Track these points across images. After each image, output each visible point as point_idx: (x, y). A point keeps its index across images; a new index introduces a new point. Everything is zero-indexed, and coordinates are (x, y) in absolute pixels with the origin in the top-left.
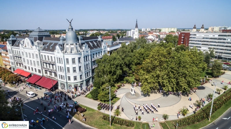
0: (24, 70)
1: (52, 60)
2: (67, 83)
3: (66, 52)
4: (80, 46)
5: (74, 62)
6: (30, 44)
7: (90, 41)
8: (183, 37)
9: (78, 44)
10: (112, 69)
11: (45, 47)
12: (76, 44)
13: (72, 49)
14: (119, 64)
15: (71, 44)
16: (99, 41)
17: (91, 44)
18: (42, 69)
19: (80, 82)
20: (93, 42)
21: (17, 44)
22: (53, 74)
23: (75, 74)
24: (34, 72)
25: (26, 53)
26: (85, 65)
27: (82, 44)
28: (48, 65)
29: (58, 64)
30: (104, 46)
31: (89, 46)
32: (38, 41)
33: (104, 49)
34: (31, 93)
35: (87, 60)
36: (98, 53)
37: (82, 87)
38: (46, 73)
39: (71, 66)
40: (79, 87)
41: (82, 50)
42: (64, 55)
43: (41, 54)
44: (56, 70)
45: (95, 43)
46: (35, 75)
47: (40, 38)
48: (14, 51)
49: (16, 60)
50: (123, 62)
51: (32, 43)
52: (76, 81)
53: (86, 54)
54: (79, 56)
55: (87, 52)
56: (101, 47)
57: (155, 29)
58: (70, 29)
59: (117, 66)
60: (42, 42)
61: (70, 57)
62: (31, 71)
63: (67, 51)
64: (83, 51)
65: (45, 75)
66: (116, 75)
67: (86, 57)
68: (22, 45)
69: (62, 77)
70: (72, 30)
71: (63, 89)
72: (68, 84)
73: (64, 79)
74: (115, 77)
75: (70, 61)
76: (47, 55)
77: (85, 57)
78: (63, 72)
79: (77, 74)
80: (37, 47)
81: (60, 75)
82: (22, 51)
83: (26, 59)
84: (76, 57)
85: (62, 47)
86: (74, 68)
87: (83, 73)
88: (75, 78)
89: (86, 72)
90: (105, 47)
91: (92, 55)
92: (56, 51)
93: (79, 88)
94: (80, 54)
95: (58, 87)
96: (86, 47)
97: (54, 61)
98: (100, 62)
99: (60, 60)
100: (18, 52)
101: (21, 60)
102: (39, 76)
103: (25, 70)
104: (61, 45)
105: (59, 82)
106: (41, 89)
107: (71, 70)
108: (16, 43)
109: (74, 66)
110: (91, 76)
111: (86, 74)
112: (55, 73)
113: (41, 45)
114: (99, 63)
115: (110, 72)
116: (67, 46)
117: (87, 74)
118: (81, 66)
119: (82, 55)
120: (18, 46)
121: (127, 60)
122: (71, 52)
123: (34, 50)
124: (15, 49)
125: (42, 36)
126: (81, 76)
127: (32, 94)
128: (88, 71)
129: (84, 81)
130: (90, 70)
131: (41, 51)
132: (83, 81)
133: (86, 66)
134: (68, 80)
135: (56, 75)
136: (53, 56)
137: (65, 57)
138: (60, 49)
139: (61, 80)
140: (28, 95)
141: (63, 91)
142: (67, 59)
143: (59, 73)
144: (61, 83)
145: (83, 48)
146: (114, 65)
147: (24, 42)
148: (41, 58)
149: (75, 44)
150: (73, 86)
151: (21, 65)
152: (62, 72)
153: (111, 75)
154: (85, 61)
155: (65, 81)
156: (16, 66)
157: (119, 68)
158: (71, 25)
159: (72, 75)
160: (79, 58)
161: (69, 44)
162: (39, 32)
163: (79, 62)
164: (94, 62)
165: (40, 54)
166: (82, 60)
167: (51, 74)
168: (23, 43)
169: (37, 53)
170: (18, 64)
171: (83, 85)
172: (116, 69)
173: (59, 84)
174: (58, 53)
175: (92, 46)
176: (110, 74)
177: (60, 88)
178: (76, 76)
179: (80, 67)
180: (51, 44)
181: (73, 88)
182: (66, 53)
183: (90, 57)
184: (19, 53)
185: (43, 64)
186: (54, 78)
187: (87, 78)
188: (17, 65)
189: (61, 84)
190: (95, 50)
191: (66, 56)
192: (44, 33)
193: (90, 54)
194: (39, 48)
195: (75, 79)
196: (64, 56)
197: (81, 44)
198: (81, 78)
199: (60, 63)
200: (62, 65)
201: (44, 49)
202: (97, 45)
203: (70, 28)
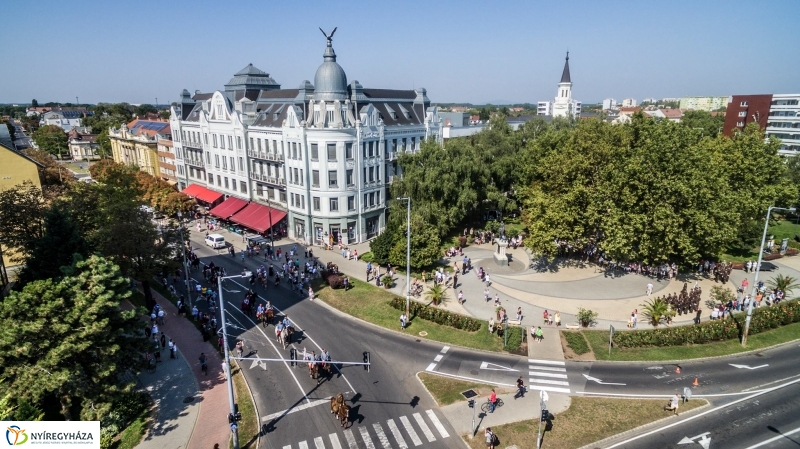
0: (205, 188)
1: (276, 152)
2: (310, 217)
3: (313, 124)
4: (353, 110)
5: (332, 156)
6: (225, 108)
7: (388, 102)
8: (742, 114)
9: (347, 101)
10: (445, 185)
11: (261, 117)
12: (343, 102)
13: (328, 117)
14: (469, 170)
15: (327, 102)
16: (418, 106)
17: (390, 110)
18: (250, 180)
19: (348, 218)
20: (400, 105)
21: (195, 114)
22: (277, 192)
23: (333, 193)
24: (230, 191)
25: (215, 136)
26: (365, 169)
27: (361, 104)
28: (265, 166)
29: (290, 163)
30: (430, 122)
31: (383, 115)
32: (244, 99)
33: (431, 129)
34: (216, 236)
35: (371, 154)
36: (409, 140)
37: (352, 235)
38: (260, 192)
39: (322, 165)
40: (344, 231)
41: (358, 121)
42: (307, 133)
43: (250, 135)
44: (284, 181)
45: (403, 110)
46: (233, 199)
47: (252, 93)
48: (187, 134)
49: (190, 158)
50: (487, 171)
51: (231, 106)
52: (334, 214)
53: (371, 135)
54: (347, 138)
55: (373, 129)
56: (423, 121)
57: (654, 101)
58: (329, 59)
59: (461, 176)
60: (255, 105)
61: (321, 139)
62: (222, 189)
63: (316, 123)
64: (361, 125)
65: (256, 197)
66: (458, 204)
67: (369, 145)
68: (205, 113)
69: (298, 200)
70: (335, 61)
71: (299, 236)
72: (314, 220)
73: (303, 207)
74: (454, 210)
75: (322, 152)
76: (263, 137)
77: (367, 145)
78: (302, 185)
79: (341, 192)
80: (241, 115)
81: (295, 193)
82: (206, 130)
83: (213, 152)
84: (340, 140)
85: (304, 110)
86: (332, 173)
87: (357, 192)
88: (334, 206)
89: (365, 189)
90: (436, 124)
91: (391, 144)
92: (287, 122)
93: (342, 234)
94: (352, 133)
95: (286, 233)
96: (370, 113)
97: (280, 152)
98: (410, 162)
99: (295, 150)
100: (196, 136)
101: (201, 157)
102: (241, 200)
103: (209, 186)
104: (301, 105)
105: (290, 214)
106: (242, 233)
107: (324, 179)
108: (193, 113)
109: (332, 166)
110: (382, 206)
111: (366, 195)
112: (282, 190)
113: (251, 111)
114: (408, 166)
115: (438, 193)
116: (317, 108)
117: (370, 197)
118: (351, 171)
119: (356, 136)
120: (197, 119)
121: (502, 165)
122: (326, 125)
123: (233, 126)
124: (189, 127)
125: (257, 88)
126: (350, 199)
127: (218, 240)
128: (373, 188)
129: (360, 217)
130: (379, 186)
131: (250, 127)
132: (356, 217)
133: (369, 173)
134: (315, 209)
135: (284, 197)
136: (278, 138)
137: (308, 140)
138: (298, 114)
139: (295, 209)
140: (209, 242)
141: (301, 241)
142: (315, 146)
143: (291, 189)
144: (295, 218)
145: (362, 115)
146: (452, 174)
147: (209, 104)
148: (250, 148)
149: (337, 101)
150: (326, 228)
151: (202, 172)
152: (299, 186)
153: (441, 202)
154: (364, 155)
155: (306, 212)
156: (190, 178)
157: (467, 182)
158: (330, 46)
159: (324, 193)
160: (349, 145)
161: (322, 101)
162: (250, 75)
163: (348, 156)
164: (395, 163)
165: (246, 134)
166: (357, 150)
167: (271, 196)
168: (207, 109)
169: (241, 133)
170: (195, 171)
171: (355, 231)
172: (457, 185)
173: (291, 223)
174: (292, 129)
175: (392, 116)
176: (437, 198)
177: (291, 233)
178: (336, 199)
179: (349, 173)
180: (276, 106)
181: (326, 234)
182: (313, 127)
183: (381, 146)
184: (197, 139)
185: (254, 166)
186: (278, 204)
187: (368, 211)
188: (192, 175)
189: (296, 223)
190: (399, 127)
191: (313, 137)
192: (263, 80)
193: (382, 138)
194: (247, 119)
195: (334, 208)
196: (305, 137)
197: (358, 104)
198: (350, 207)
199: (295, 157)
200: (300, 164)
201: (259, 122)
202: (411, 115)
203: (328, 53)
